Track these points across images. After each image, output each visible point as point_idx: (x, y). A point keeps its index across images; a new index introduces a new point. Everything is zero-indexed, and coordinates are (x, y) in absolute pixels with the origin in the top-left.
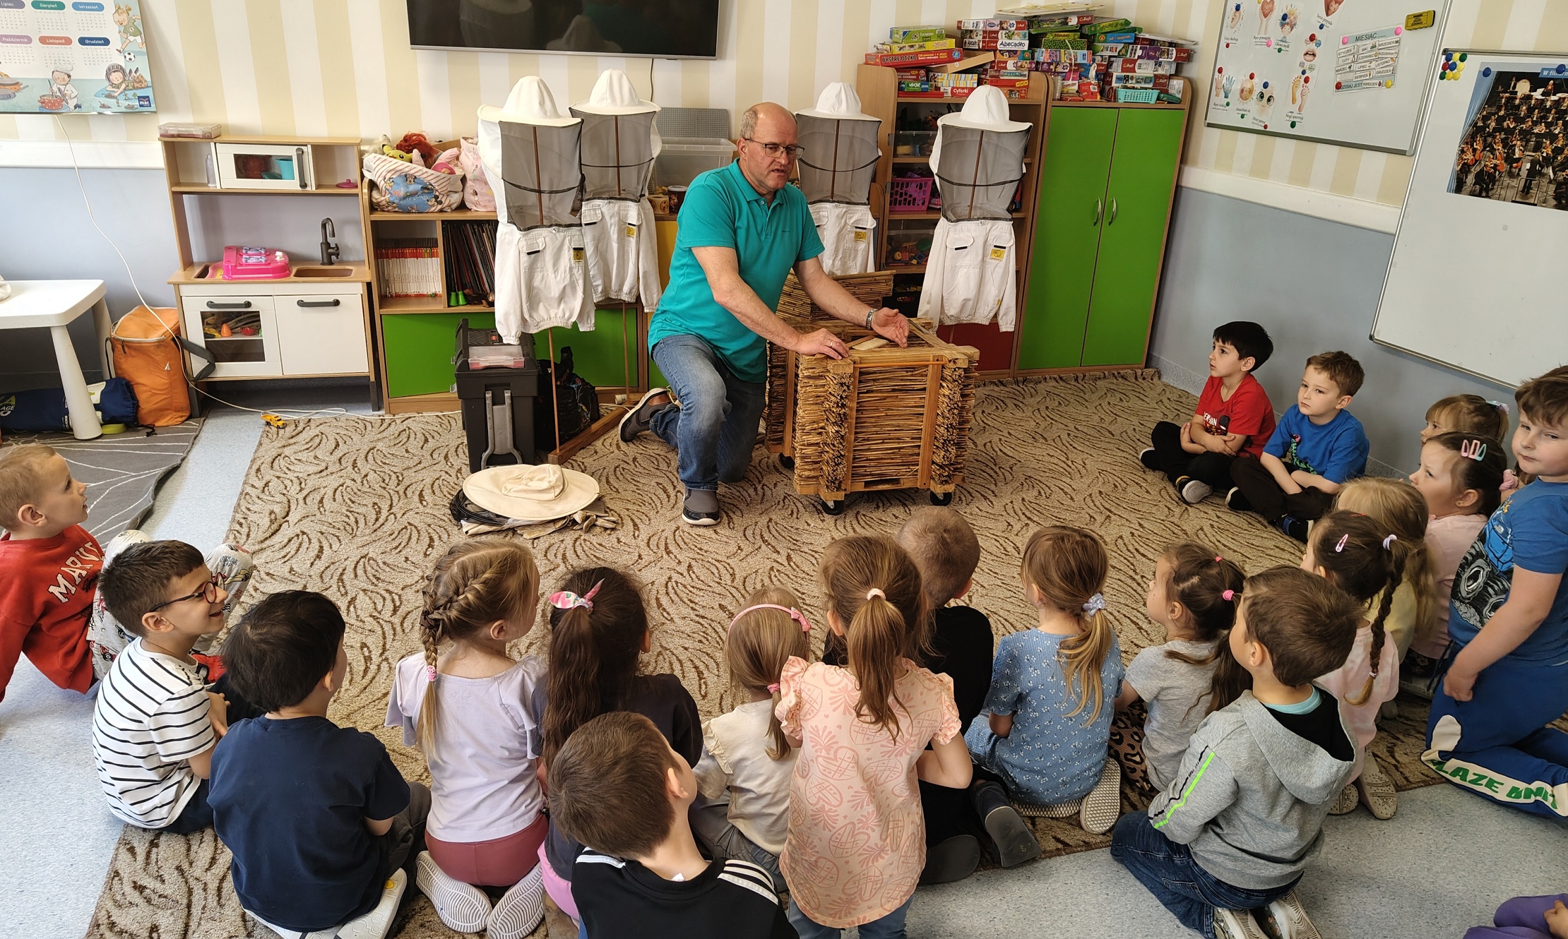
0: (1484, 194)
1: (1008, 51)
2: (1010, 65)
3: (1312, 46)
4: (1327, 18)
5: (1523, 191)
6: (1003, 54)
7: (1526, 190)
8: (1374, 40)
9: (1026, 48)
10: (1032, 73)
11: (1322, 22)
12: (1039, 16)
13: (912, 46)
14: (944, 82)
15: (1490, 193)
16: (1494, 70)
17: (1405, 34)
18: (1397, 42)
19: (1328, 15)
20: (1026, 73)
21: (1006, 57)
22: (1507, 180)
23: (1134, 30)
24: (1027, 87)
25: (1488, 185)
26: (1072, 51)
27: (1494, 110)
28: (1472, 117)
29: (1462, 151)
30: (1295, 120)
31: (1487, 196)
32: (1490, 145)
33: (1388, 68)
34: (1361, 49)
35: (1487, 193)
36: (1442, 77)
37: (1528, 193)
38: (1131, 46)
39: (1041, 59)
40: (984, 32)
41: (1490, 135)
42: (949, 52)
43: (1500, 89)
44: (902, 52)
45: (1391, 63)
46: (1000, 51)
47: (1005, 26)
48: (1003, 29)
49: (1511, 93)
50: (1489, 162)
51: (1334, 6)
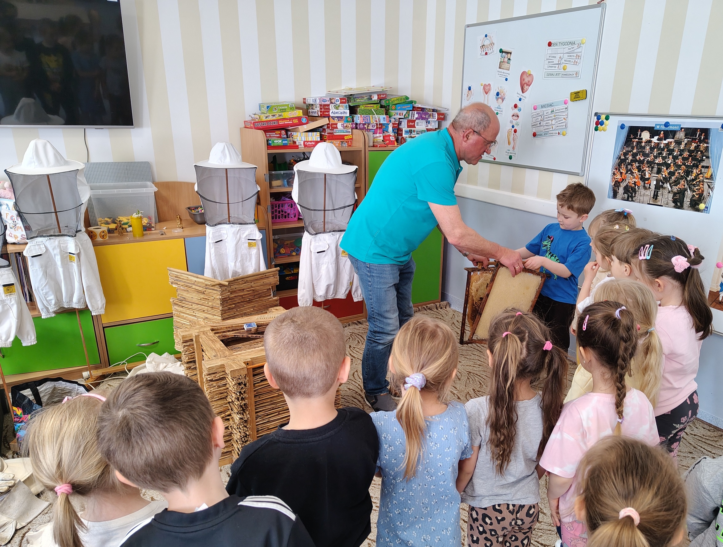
0: (630, 199)
1: (337, 117)
2: (339, 125)
3: (516, 111)
4: (523, 94)
5: (653, 198)
6: (334, 119)
7: (655, 196)
8: (552, 107)
9: (348, 115)
10: (354, 130)
11: (520, 97)
12: (354, 95)
13: (274, 116)
14: (298, 138)
15: (634, 199)
16: (627, 125)
17: (570, 104)
18: (566, 109)
19: (523, 92)
20: (350, 130)
21: (336, 121)
22: (642, 191)
23: (412, 102)
24: (352, 139)
25: (632, 194)
26: (376, 116)
27: (630, 149)
28: (617, 154)
29: (614, 174)
30: (511, 155)
31: (632, 201)
32: (630, 170)
33: (563, 124)
34: (545, 113)
35: (632, 199)
36: (596, 129)
37: (656, 199)
38: (411, 112)
39: (358, 122)
40: (321, 105)
41: (629, 164)
42: (299, 118)
43: (632, 136)
44: (267, 119)
45: (564, 121)
46: (332, 117)
47: (333, 101)
48: (332, 103)
49: (639, 139)
50: (630, 180)
51: (526, 87)
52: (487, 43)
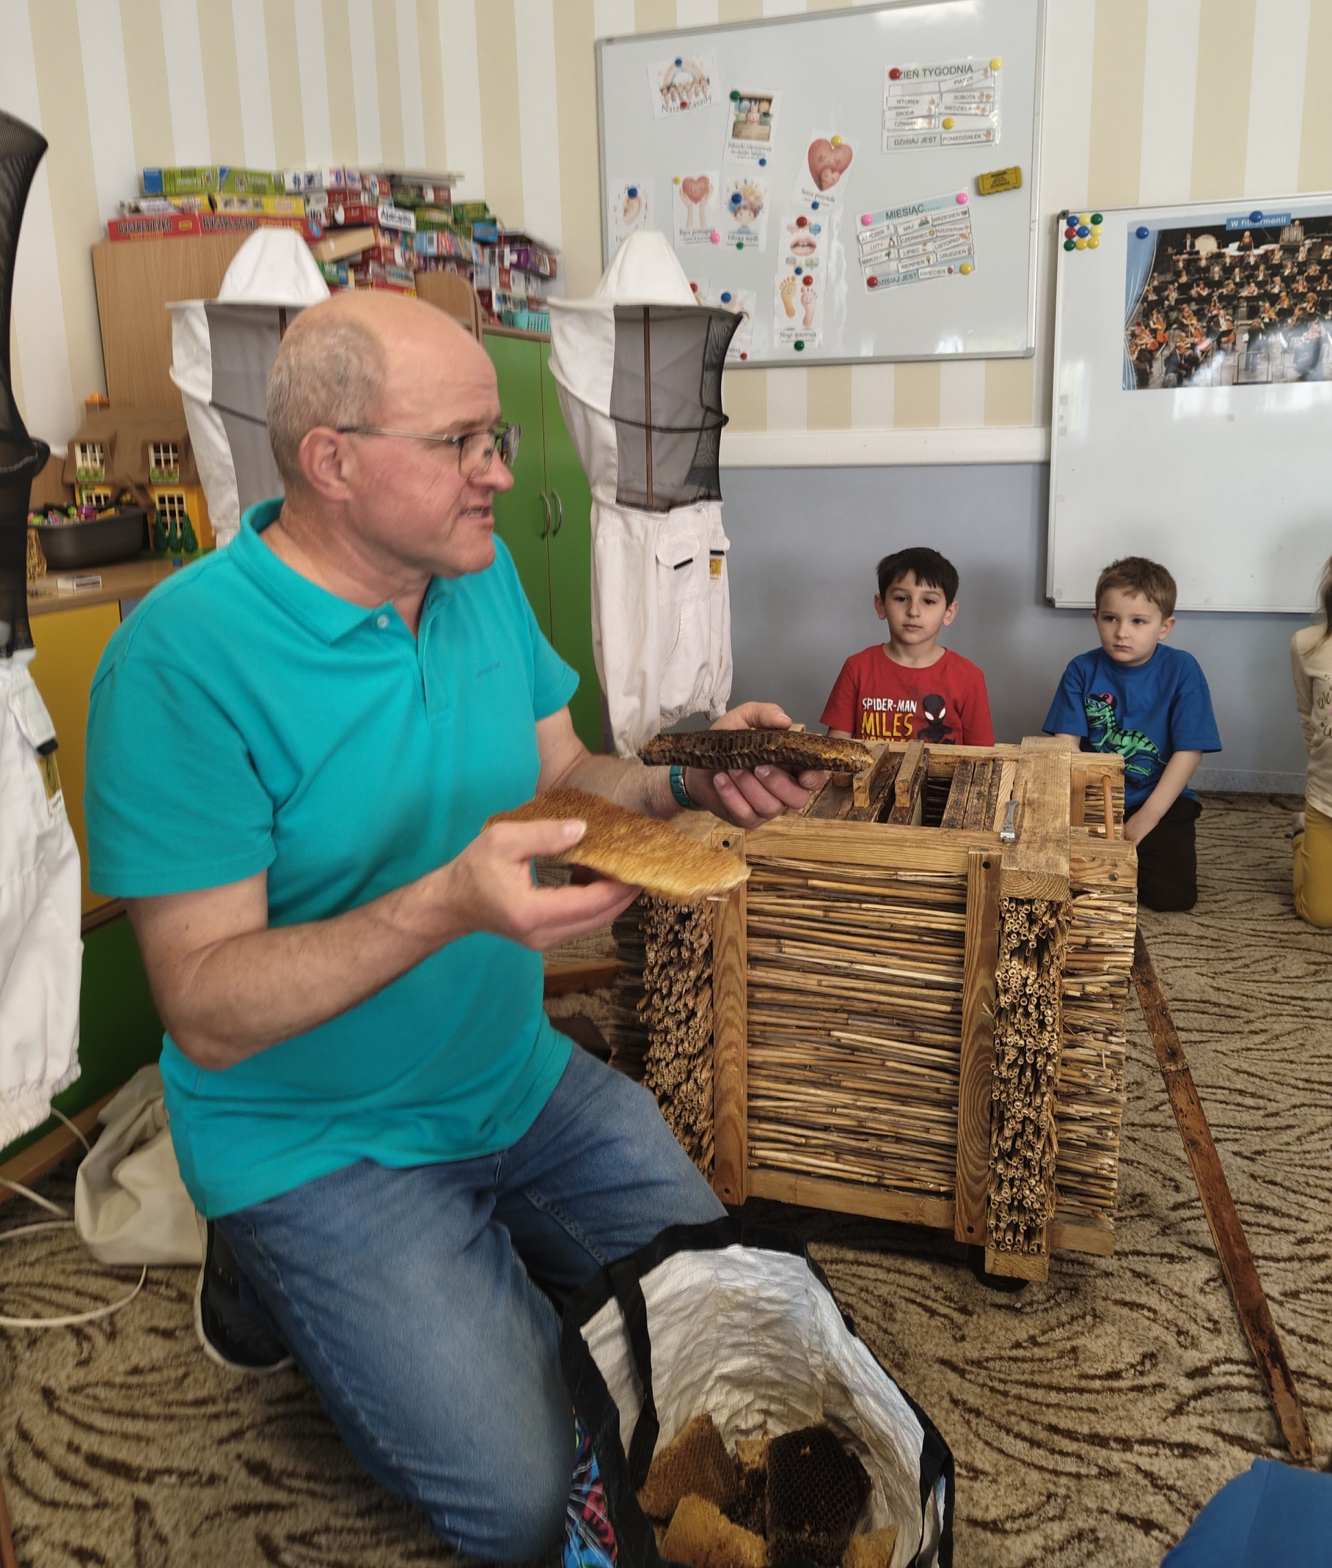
0: (1186, 382)
1: (389, 230)
2: (398, 257)
3: (804, 234)
5: (1246, 369)
6: (383, 236)
7: (1250, 368)
8: (920, 215)
10: (422, 276)
11: (813, 199)
15: (1196, 380)
16: (1154, 228)
18: (965, 213)
20: (412, 275)
21: (387, 241)
23: (494, 221)
25: (1188, 371)
27: (1169, 277)
28: (1136, 291)
30: (800, 339)
32: (1177, 321)
33: (961, 249)
34: (901, 231)
36: (1069, 247)
37: (1254, 370)
39: (430, 252)
41: (1171, 308)
42: (304, 222)
45: (962, 240)
46: (381, 228)
50: (1182, 342)
51: (829, 176)
52: (682, 78)
